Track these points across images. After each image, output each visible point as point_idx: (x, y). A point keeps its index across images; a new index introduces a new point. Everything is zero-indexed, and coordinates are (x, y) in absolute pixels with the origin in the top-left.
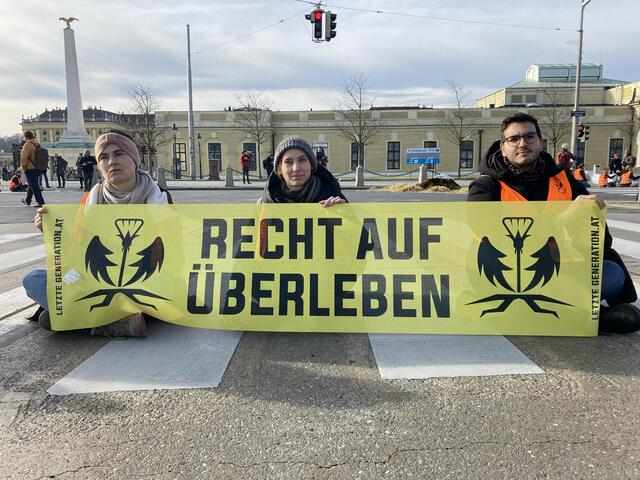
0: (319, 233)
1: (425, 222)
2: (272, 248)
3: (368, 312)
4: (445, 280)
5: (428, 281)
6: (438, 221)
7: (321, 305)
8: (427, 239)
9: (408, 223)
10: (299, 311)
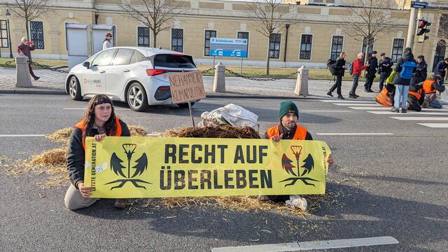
0: (218, 151)
1: (261, 148)
2: (197, 158)
3: (239, 186)
4: (269, 171)
5: (263, 172)
6: (266, 147)
7: (219, 184)
8: (262, 155)
9: (255, 147)
10: (209, 187)
